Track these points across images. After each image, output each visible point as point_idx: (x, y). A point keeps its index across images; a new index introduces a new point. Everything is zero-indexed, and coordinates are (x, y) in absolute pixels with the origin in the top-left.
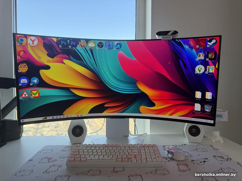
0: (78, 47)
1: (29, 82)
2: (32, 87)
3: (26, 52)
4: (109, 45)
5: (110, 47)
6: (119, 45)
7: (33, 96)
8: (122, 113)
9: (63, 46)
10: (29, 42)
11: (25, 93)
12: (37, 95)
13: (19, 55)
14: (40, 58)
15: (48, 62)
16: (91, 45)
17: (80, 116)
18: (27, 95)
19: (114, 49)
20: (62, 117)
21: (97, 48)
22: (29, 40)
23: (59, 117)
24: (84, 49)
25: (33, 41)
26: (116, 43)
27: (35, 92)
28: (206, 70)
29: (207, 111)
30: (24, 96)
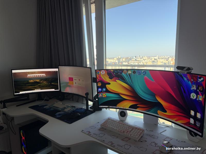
0: (123, 74)
1: (102, 90)
2: (103, 92)
3: (100, 77)
4: (139, 72)
5: (140, 74)
6: (144, 73)
7: (104, 96)
8: (147, 111)
9: (116, 73)
10: (102, 73)
11: (100, 95)
12: (105, 96)
13: (98, 79)
14: (106, 79)
15: (110, 81)
16: (129, 72)
17: (124, 108)
18: (101, 96)
19: (142, 74)
20: (116, 107)
21: (133, 74)
22: (101, 72)
23: (115, 107)
24: (126, 74)
25: (103, 72)
26: (143, 71)
27: (104, 95)
28: (197, 98)
29: (198, 125)
30: (100, 96)
